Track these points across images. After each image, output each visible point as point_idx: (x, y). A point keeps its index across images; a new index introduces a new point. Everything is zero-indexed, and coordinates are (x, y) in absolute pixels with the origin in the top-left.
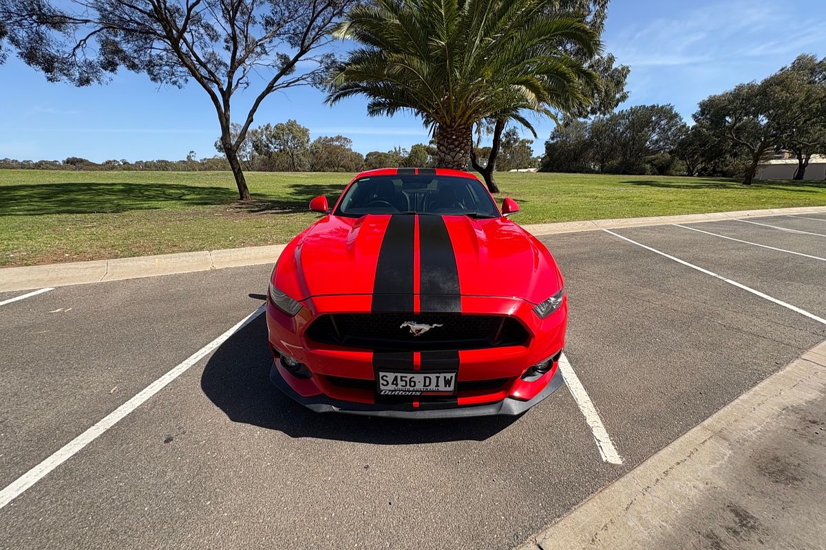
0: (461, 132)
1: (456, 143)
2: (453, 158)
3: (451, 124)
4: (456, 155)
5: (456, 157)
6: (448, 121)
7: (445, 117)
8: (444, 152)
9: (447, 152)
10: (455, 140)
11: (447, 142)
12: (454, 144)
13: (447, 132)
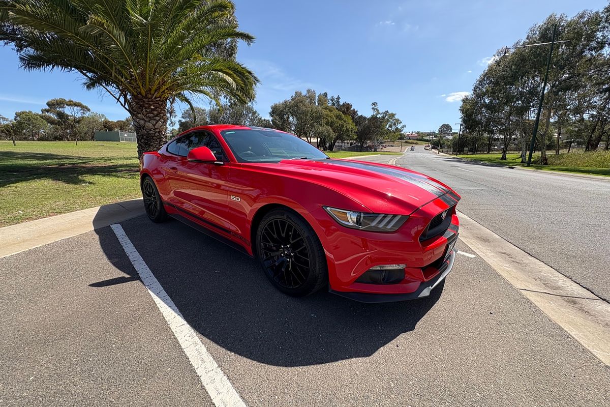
0: (158, 104)
1: (155, 113)
2: (154, 125)
3: (146, 95)
4: (156, 123)
5: (157, 125)
6: (143, 92)
7: (139, 88)
8: (143, 119)
9: (147, 120)
10: (153, 110)
11: (146, 111)
12: (153, 113)
13: (144, 102)
